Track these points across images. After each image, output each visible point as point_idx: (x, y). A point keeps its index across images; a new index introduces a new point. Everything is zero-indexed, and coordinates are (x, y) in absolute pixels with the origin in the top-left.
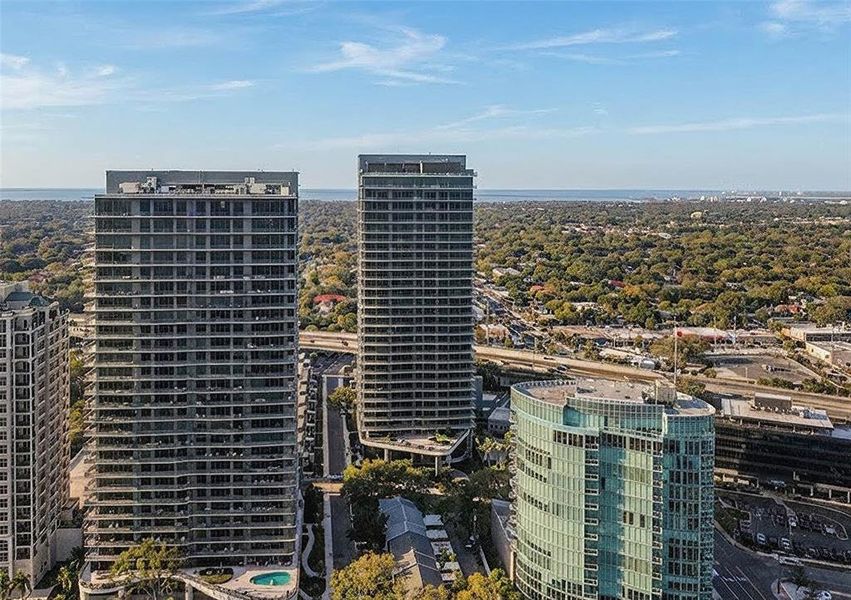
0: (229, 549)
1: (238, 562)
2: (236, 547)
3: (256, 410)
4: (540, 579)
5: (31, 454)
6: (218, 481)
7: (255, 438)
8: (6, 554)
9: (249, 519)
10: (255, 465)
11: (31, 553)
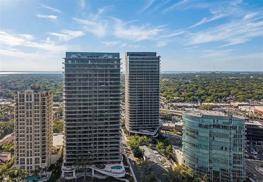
0: (103, 159)
1: (106, 163)
2: (106, 159)
3: (111, 119)
4: (194, 166)
5: (46, 132)
6: (100, 140)
7: (111, 127)
8: (39, 161)
9: (109, 151)
10: (111, 135)
11: (46, 161)
